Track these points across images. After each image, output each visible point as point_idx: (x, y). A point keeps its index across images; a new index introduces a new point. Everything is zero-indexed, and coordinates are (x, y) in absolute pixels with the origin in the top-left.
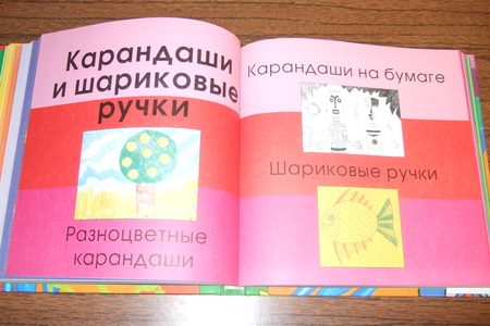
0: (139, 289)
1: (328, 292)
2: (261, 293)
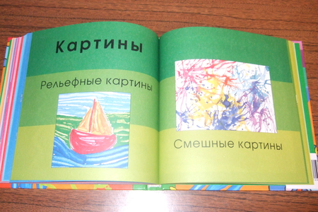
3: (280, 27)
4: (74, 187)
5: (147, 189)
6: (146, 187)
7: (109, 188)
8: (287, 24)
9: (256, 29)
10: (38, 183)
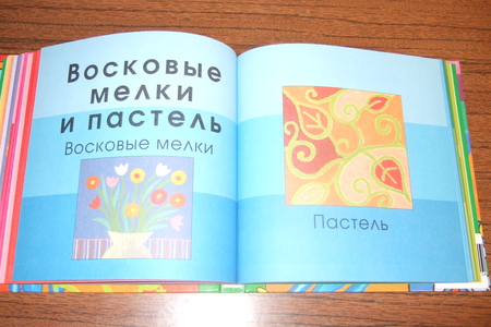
0: (141, 288)
1: (323, 289)
2: (259, 290)
3: (421, 35)
4: (107, 289)
5: (220, 291)
6: (220, 288)
7: (162, 290)
8: (432, 30)
9: (385, 38)
10: (51, 283)
